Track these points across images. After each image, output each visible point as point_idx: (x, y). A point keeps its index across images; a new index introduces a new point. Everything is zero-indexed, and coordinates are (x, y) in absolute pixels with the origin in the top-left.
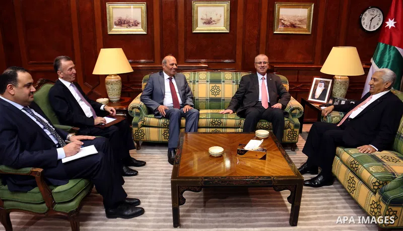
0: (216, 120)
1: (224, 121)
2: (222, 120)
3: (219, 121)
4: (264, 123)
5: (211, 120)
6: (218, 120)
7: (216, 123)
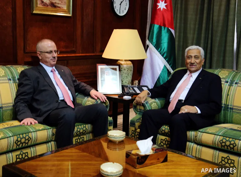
0: (21, 136)
1: (33, 135)
2: (30, 135)
3: (27, 138)
4: (80, 127)
5: (15, 138)
6: (24, 135)
7: (23, 140)
